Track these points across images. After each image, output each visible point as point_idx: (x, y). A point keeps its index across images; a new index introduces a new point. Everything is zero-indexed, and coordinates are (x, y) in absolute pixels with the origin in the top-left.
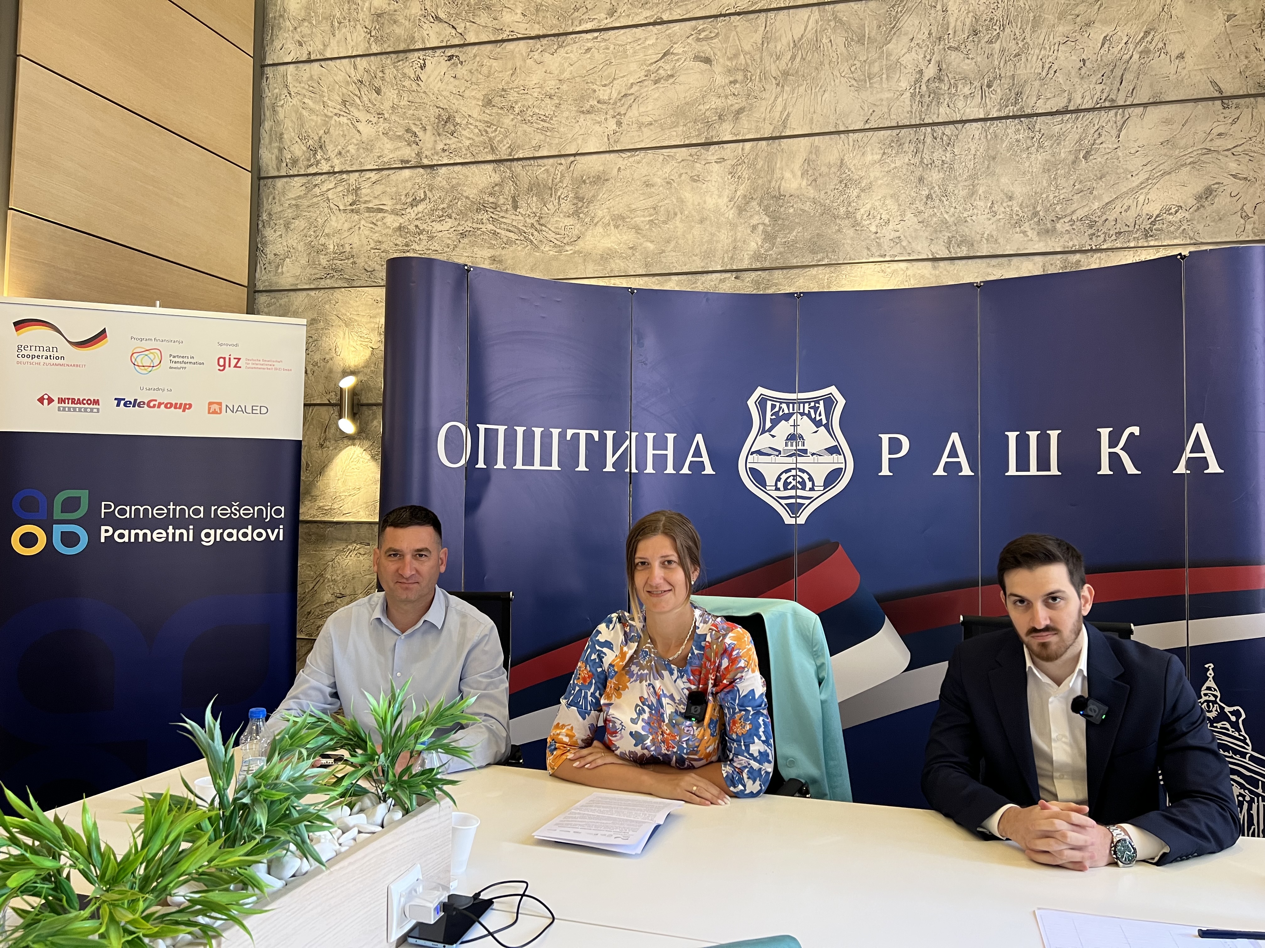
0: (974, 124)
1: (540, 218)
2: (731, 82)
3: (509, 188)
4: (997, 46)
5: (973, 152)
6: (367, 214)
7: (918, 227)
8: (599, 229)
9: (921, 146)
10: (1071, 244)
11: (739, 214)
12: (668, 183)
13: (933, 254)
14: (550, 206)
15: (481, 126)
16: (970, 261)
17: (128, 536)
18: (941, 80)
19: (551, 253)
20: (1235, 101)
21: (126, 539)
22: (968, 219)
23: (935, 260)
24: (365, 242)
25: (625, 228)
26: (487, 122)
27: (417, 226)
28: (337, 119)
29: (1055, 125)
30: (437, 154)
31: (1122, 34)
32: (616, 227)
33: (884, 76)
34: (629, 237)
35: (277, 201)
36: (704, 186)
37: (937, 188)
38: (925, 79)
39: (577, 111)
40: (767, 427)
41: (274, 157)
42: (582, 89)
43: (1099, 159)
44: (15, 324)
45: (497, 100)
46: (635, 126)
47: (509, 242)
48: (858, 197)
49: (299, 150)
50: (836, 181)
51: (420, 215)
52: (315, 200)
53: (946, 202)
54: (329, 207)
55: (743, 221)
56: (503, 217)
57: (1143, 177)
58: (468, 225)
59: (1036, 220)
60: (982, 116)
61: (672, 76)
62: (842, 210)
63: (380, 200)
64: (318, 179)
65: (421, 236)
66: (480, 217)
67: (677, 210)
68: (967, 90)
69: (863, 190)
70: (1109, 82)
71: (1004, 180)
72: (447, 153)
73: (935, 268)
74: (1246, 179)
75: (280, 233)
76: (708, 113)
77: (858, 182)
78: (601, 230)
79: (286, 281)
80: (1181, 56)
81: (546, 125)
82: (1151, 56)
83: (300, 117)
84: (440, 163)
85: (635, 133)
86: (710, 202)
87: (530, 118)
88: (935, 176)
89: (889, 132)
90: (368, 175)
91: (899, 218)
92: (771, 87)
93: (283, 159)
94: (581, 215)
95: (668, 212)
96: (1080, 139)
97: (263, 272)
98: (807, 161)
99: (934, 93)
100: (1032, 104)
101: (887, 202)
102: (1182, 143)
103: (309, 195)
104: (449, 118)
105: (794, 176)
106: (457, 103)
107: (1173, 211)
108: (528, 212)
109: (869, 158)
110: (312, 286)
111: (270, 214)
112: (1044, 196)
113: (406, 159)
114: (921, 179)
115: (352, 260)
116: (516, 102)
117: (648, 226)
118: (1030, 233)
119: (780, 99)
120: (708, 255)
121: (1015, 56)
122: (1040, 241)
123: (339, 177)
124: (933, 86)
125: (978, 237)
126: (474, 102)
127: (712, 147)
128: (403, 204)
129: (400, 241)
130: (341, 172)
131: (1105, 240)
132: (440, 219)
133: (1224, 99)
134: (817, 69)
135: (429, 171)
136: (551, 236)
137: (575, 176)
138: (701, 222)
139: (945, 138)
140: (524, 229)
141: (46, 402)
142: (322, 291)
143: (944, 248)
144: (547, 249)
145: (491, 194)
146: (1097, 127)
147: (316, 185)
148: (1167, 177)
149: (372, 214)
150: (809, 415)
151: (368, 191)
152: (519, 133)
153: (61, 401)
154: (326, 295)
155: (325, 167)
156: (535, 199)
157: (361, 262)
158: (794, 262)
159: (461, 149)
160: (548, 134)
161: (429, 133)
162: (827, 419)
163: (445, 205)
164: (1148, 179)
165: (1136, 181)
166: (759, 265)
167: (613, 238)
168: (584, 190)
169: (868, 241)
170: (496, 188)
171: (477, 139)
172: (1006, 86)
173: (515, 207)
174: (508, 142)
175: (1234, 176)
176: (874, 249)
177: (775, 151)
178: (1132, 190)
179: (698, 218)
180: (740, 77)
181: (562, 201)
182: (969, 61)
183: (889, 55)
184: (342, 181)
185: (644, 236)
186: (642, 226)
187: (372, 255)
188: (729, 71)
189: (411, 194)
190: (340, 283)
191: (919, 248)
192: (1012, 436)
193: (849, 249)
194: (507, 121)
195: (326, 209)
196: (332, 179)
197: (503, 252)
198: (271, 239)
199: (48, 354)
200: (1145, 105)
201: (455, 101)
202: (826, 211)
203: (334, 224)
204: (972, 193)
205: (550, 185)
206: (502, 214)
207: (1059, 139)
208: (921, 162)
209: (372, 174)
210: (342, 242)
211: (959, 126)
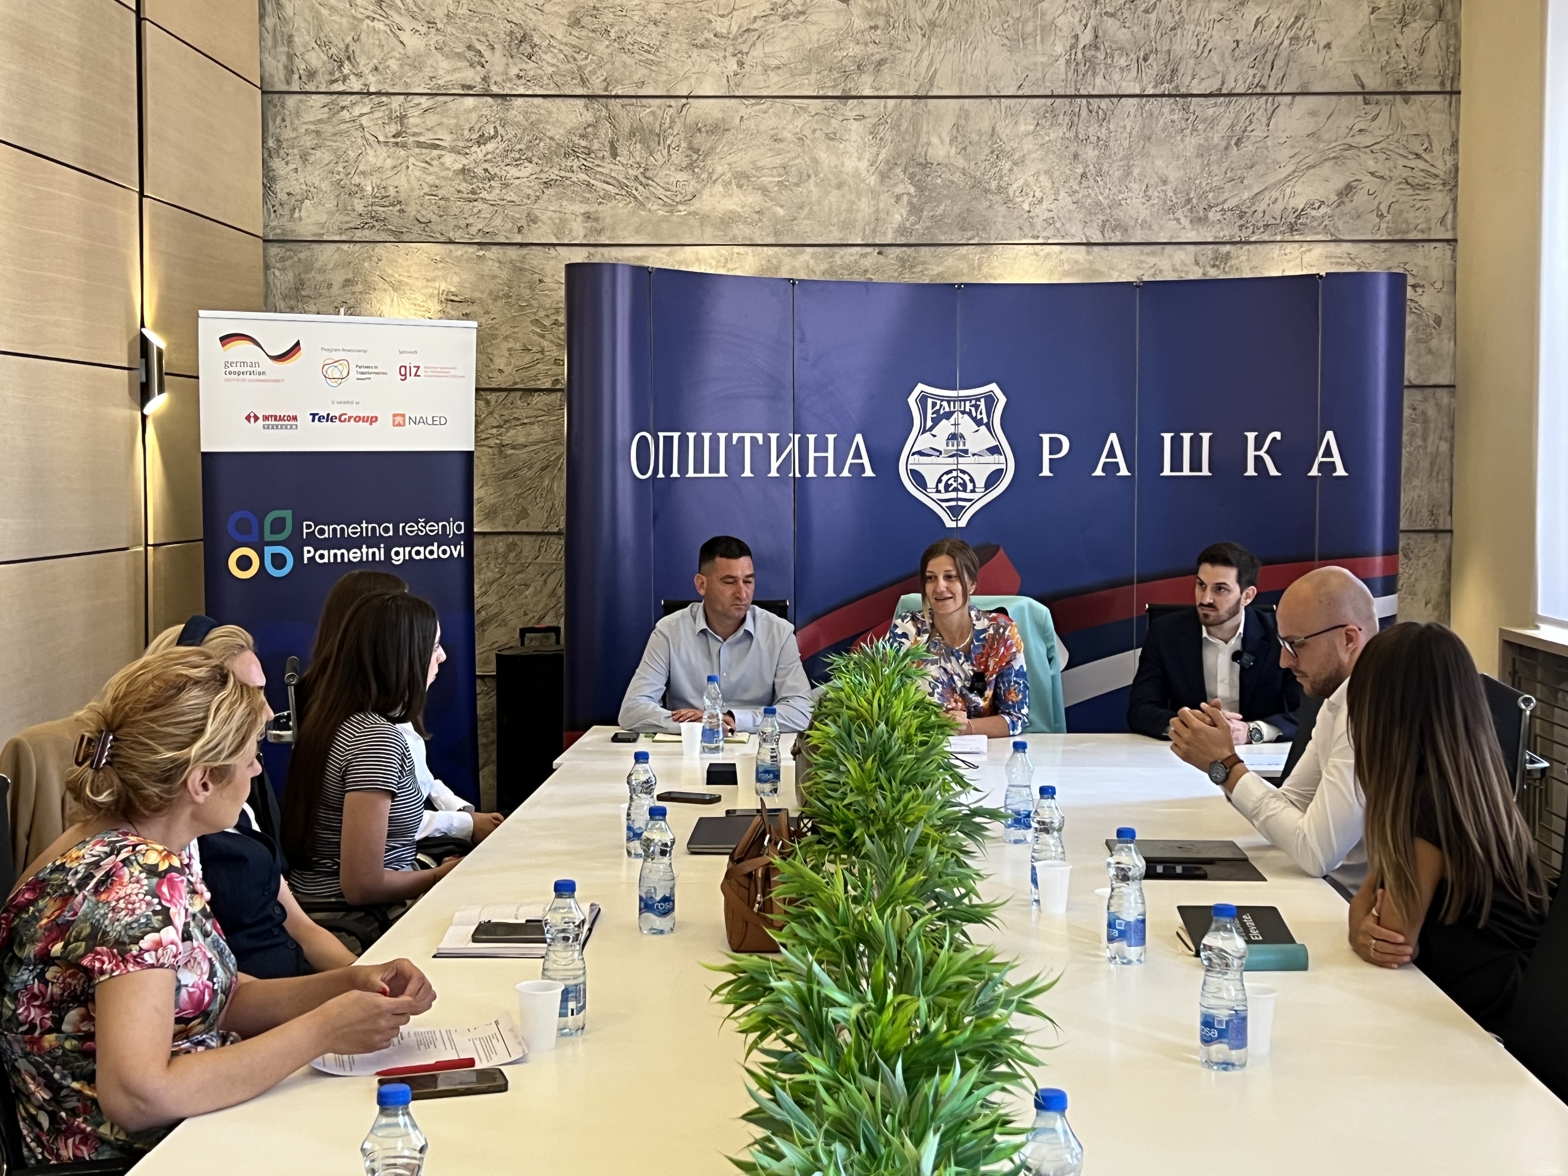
0: (1130, 100)
1: (646, 170)
2: (871, 28)
3: (605, 131)
4: (1153, 17)
5: (1128, 130)
6: (417, 150)
7: (1073, 207)
8: (719, 188)
9: (1076, 119)
10: (1222, 234)
11: (882, 181)
12: (799, 139)
13: (1087, 238)
14: (658, 156)
15: (568, 51)
16: (1124, 248)
17: (328, 556)
18: (1097, 48)
19: (661, 212)
20: (1376, 97)
21: (326, 560)
22: (1123, 202)
23: (1088, 244)
24: (416, 186)
25: (750, 188)
26: (574, 46)
27: (486, 170)
28: (371, 24)
29: (1209, 108)
30: (510, 80)
31: (1273, 18)
32: (740, 186)
33: (1038, 38)
34: (754, 199)
35: (288, 123)
36: (842, 146)
37: (1091, 167)
38: (1081, 46)
39: (689, 44)
40: (928, 426)
41: (281, 66)
42: (695, 18)
43: (1250, 148)
44: (222, 339)
45: (586, 20)
46: (759, 68)
47: (607, 197)
48: (1011, 170)
49: (316, 59)
50: (987, 151)
51: (490, 156)
52: (343, 127)
53: (1101, 183)
54: (364, 137)
55: (886, 189)
56: (598, 166)
57: (1290, 169)
58: (553, 173)
59: (1189, 207)
60: (1138, 92)
61: (803, 13)
62: (994, 185)
63: (435, 133)
64: (346, 100)
65: (492, 183)
66: (569, 164)
67: (810, 172)
68: (1123, 62)
69: (1015, 164)
70: (1261, 67)
71: (1159, 163)
72: (524, 81)
73: (1088, 253)
74: (1382, 177)
75: (295, 166)
76: (845, 62)
77: (1009, 155)
78: (721, 189)
79: (306, 229)
80: (1328, 46)
81: (651, 57)
82: (1301, 43)
83: (317, 16)
84: (514, 92)
85: (761, 78)
86: (850, 164)
87: (630, 47)
88: (1090, 153)
89: (1044, 100)
90: (417, 100)
91: (1053, 197)
92: (917, 37)
93: (295, 70)
94: (696, 170)
95: (801, 173)
96: (1232, 126)
97: (273, 215)
98: (956, 126)
99: (1090, 61)
100: (1187, 83)
101: (1041, 178)
102: (1326, 136)
103: (335, 120)
104: (524, 36)
105: (942, 141)
106: (533, 19)
107: (1316, 206)
108: (630, 162)
109: (1022, 128)
110: (344, 238)
111: (278, 141)
112: (1197, 182)
113: (469, 83)
114: (1076, 156)
115: (398, 207)
116: (612, 25)
117: (776, 188)
118: (1183, 220)
119: (926, 53)
120: (847, 225)
121: (1171, 30)
122: (1192, 229)
123: (376, 99)
124: (1090, 53)
125: (1132, 223)
126: (558, 20)
127: (851, 101)
128: (467, 140)
129: (464, 187)
130: (379, 93)
131: (1253, 233)
132: (517, 163)
133: (1366, 94)
134: (967, 22)
135: (499, 101)
136: (660, 192)
137: (688, 120)
138: (839, 186)
139: (1100, 112)
140: (626, 181)
141: (252, 420)
142: (359, 245)
143: (1098, 232)
144: (655, 207)
145: (582, 136)
146: (1248, 114)
147: (343, 108)
148: (1312, 171)
149: (424, 151)
150: (970, 414)
151: (418, 121)
152: (616, 64)
153: (266, 418)
154: (364, 250)
155: (355, 85)
156: (638, 146)
157: (412, 210)
158: (943, 239)
159: (542, 77)
160: (654, 68)
161: (498, 53)
162: (988, 417)
163: (522, 146)
164: (1295, 171)
165: (1283, 173)
166: (903, 240)
167: (736, 199)
168: (699, 140)
169: (1020, 221)
170: (589, 130)
171: (562, 66)
172: (1162, 62)
173: (614, 155)
174: (603, 73)
175: (1372, 174)
176: (1026, 230)
177: (920, 111)
178: (1279, 181)
179: (834, 182)
180: (881, 22)
181: (672, 151)
182: (1126, 30)
183: (1043, 14)
184: (380, 104)
185: (772, 200)
186: (769, 186)
187: (426, 204)
188: (869, 14)
189: (477, 128)
190: (383, 236)
191: (1073, 231)
192: (1167, 437)
193: (999, 226)
194: (601, 47)
195: (359, 140)
196: (366, 100)
197: (601, 208)
198: (282, 173)
199: (251, 369)
200: (1294, 94)
201: (531, 15)
202: (976, 183)
203: (371, 159)
204: (1128, 174)
205: (657, 131)
206: (597, 162)
207: (1212, 122)
208: (1077, 136)
209: (423, 99)
210: (384, 184)
211: (1115, 100)
